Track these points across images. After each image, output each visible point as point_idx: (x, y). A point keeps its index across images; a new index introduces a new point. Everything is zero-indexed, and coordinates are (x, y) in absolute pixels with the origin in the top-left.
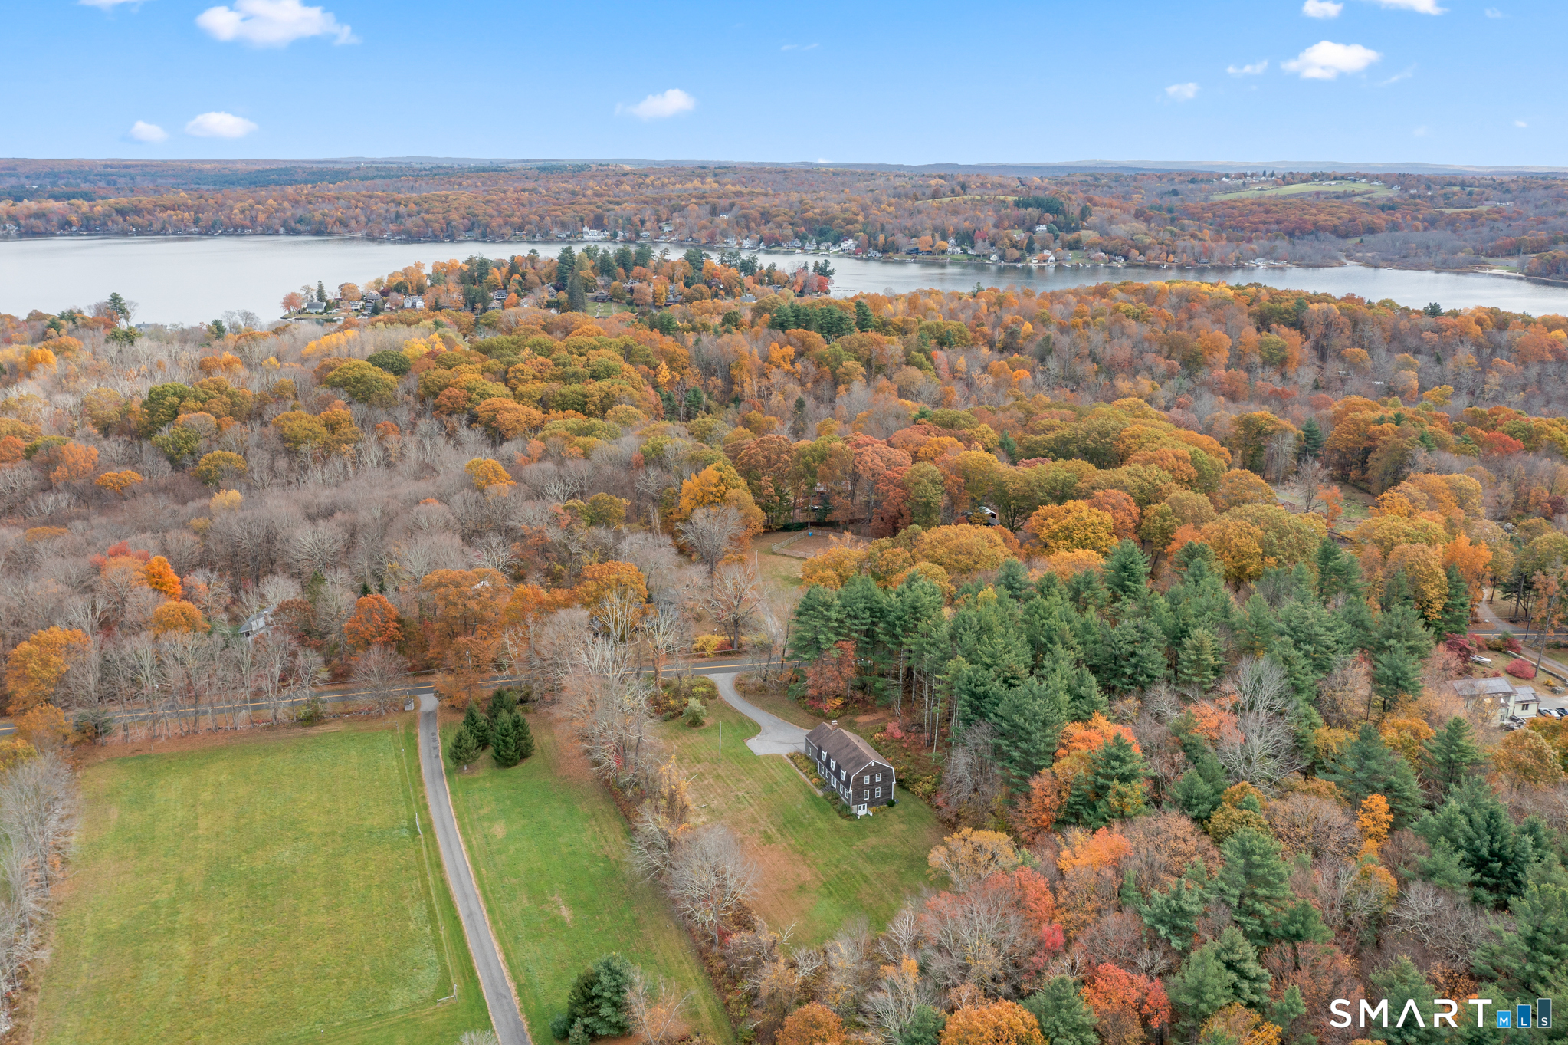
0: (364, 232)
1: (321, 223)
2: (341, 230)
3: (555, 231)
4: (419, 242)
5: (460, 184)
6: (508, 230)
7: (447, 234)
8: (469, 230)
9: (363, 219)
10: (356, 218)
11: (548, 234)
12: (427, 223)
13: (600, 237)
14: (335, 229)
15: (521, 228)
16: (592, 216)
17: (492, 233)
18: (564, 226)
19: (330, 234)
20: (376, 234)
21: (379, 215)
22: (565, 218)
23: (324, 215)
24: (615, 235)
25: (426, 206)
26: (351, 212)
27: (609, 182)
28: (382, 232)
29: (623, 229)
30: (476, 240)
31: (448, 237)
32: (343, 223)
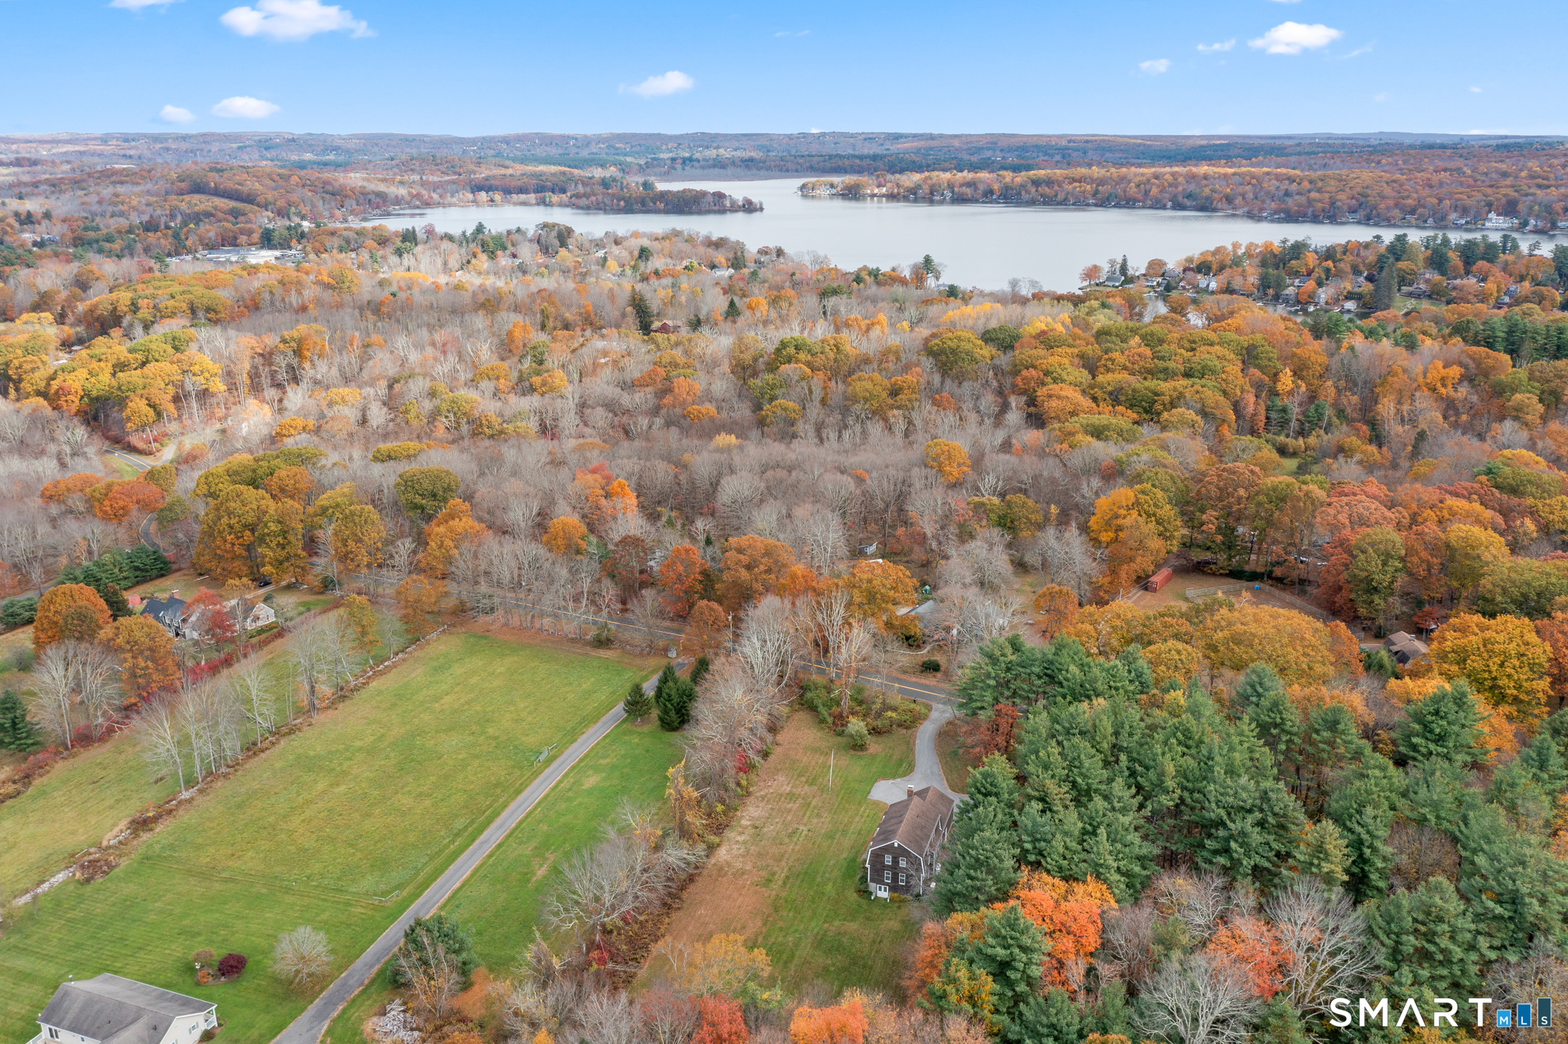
0: (1246, 209)
1: (1207, 198)
2: (1225, 206)
3: (1453, 216)
4: (1296, 221)
5: (1379, 162)
6: (1396, 213)
7: (1330, 215)
8: (1353, 211)
9: (1250, 196)
10: (1243, 196)
11: (1443, 218)
12: (1310, 202)
13: (1506, 225)
14: (1219, 205)
15: (1413, 212)
16: (1504, 201)
17: (1378, 215)
18: (1465, 211)
19: (1215, 210)
20: (1256, 212)
21: (1268, 193)
22: (1468, 202)
23: (1213, 191)
24: (1525, 224)
25: (1320, 184)
26: (1240, 189)
27: (1556, 162)
28: (1261, 210)
29: (1538, 217)
30: (1359, 223)
31: (1329, 218)
32: (1229, 200)
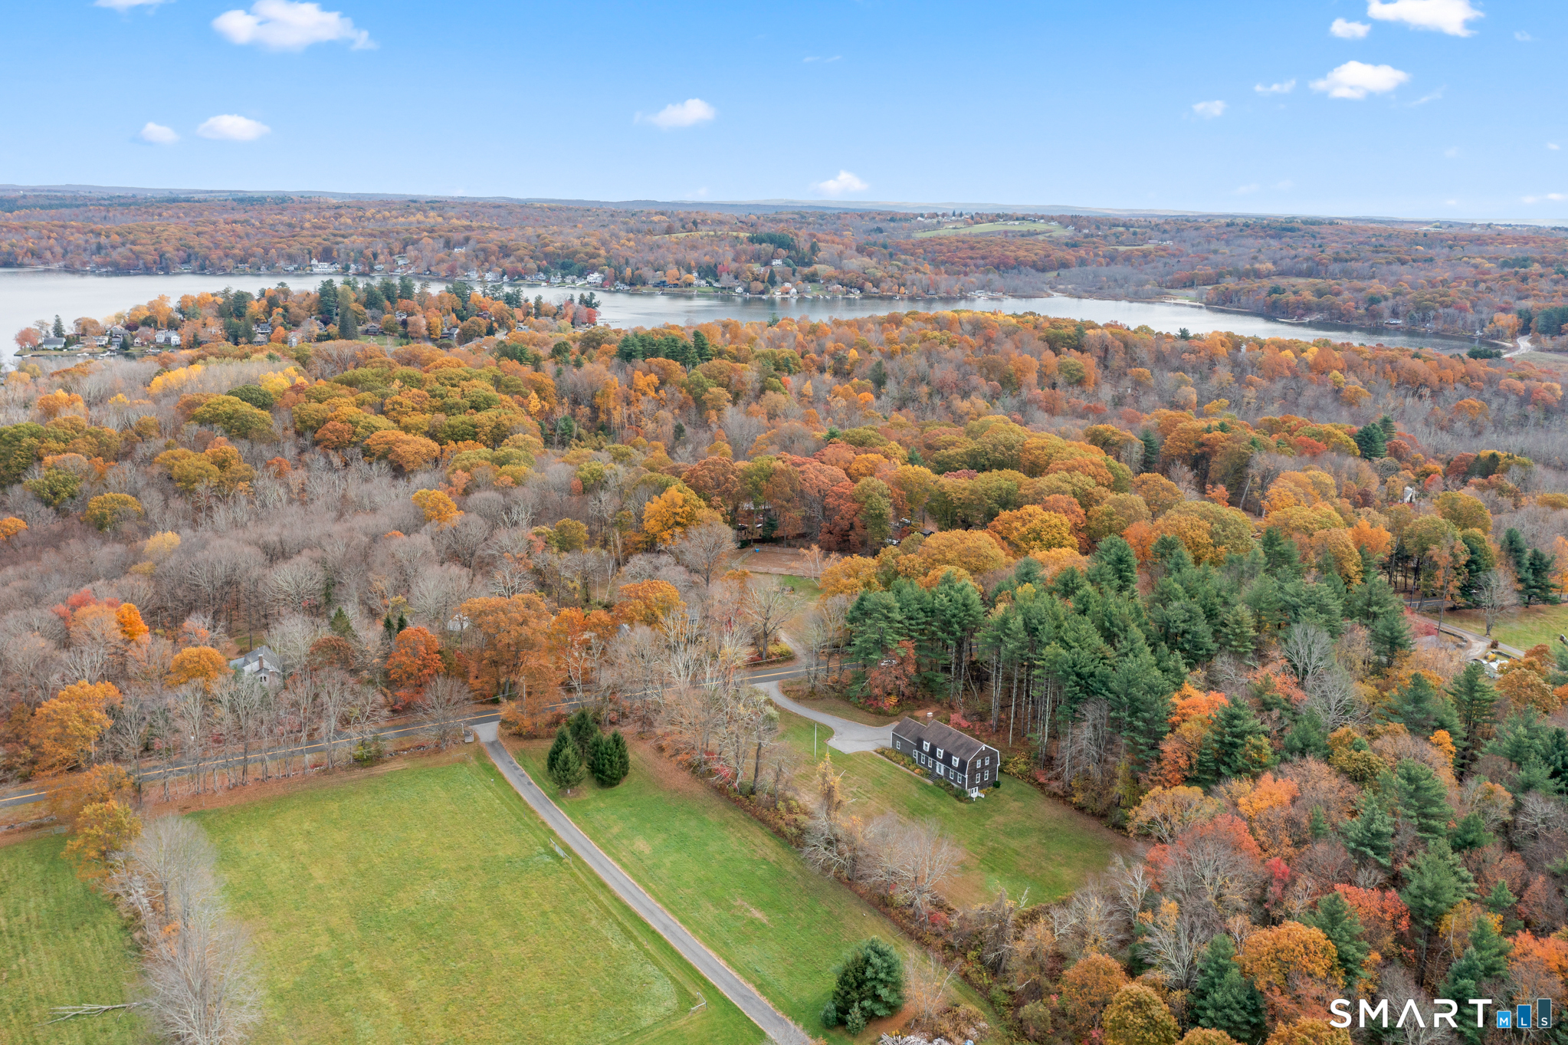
0: (62, 263)
1: (9, 254)
2: (34, 261)
3: (282, 263)
4: (128, 274)
5: (160, 215)
6: (229, 263)
7: (161, 266)
8: (186, 261)
9: (58, 250)
10: (50, 249)
11: (273, 266)
12: (137, 255)
13: (331, 270)
14: (26, 260)
15: (243, 261)
16: (320, 249)
17: (212, 265)
18: (291, 258)
19: (21, 266)
20: (78, 265)
21: (78, 246)
22: (293, 251)
23: (12, 246)
24: (347, 268)
25: (131, 237)
26: (44, 243)
27: (327, 214)
28: (84, 264)
29: (355, 262)
30: (194, 273)
31: (162, 269)
32: (35, 254)
